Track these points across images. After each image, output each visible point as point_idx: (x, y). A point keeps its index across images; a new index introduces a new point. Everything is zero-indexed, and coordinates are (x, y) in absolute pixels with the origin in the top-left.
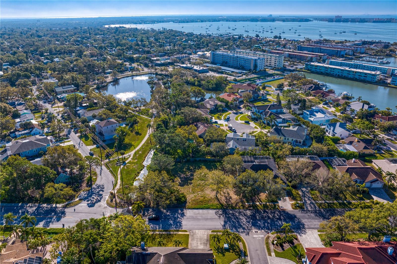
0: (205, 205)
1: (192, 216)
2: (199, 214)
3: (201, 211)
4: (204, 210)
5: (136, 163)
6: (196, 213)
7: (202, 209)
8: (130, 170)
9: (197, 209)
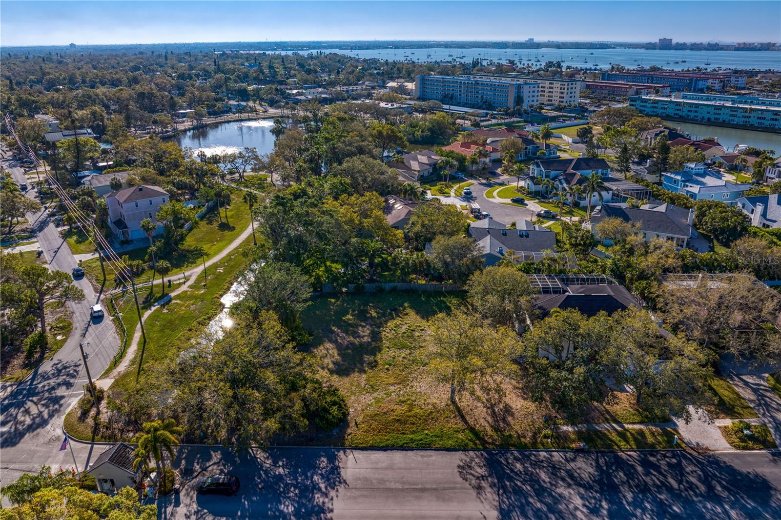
0: (413, 432)
1: (366, 479)
2: (390, 467)
3: (398, 457)
4: (410, 453)
5: (202, 298)
6: (380, 465)
7: (403, 448)
8: (176, 316)
9: (385, 449)
